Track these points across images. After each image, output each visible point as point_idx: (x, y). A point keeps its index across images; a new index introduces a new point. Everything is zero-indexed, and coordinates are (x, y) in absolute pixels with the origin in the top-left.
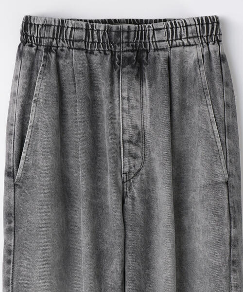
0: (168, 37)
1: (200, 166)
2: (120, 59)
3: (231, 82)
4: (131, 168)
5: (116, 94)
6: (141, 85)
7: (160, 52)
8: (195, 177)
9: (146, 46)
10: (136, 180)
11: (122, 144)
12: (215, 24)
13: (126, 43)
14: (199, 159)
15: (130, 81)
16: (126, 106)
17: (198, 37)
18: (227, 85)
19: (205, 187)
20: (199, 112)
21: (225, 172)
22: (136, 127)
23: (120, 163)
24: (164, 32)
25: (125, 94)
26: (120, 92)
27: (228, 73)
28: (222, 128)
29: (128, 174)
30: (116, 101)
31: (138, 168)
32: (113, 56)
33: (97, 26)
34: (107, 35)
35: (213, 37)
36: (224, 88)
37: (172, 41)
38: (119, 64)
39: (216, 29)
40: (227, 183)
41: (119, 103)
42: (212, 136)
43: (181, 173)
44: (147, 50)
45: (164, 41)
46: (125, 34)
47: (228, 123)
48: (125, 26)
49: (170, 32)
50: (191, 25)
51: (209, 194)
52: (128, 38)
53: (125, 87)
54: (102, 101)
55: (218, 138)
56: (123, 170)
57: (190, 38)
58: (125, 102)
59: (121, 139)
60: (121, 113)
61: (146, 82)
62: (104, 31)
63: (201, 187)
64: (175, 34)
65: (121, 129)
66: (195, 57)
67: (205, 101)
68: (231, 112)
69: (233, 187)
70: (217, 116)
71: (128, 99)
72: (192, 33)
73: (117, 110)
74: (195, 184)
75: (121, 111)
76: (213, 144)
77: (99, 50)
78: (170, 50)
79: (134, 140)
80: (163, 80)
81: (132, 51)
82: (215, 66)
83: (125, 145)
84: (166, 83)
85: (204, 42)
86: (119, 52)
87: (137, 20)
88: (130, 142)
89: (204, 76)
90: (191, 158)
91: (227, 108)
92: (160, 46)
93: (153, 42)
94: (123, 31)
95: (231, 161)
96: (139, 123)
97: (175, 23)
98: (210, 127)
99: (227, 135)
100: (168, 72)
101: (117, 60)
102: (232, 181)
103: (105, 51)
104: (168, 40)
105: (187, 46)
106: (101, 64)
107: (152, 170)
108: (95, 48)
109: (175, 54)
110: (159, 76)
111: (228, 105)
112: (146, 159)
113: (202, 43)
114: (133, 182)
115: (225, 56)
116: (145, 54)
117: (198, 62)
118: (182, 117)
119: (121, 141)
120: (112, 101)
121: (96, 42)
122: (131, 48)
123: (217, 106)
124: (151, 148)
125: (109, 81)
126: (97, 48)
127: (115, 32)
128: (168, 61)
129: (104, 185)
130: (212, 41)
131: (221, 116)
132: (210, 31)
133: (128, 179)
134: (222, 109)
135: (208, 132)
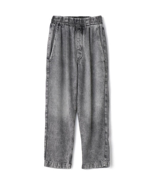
1: (97, 57)
4: (80, 57)
5: (76, 37)
6: (82, 35)
7: (87, 26)
8: (96, 60)
10: (81, 60)
13: (79, 24)
14: (97, 55)
15: (80, 34)
16: (78, 40)
18: (104, 36)
19: (99, 62)
20: (97, 42)
21: (104, 58)
22: (81, 46)
23: (77, 55)
24: (88, 20)
25: (78, 37)
27: (104, 33)
33: (71, 18)
40: (104, 61)
46: (78, 21)
47: (104, 46)
48: (78, 19)
49: (90, 21)
51: (100, 64)
52: (79, 22)
53: (78, 35)
54: (72, 39)
56: (77, 57)
57: (95, 22)
58: (78, 39)
59: (77, 49)
62: (73, 20)
65: (77, 47)
66: (96, 28)
67: (99, 40)
73: (76, 41)
76: (101, 51)
79: (80, 49)
81: (80, 26)
82: (101, 30)
86: (77, 26)
88: (79, 50)
89: (98, 33)
93: (85, 24)
95: (105, 56)
97: (91, 18)
101: (76, 28)
102: (106, 61)
105: (94, 24)
106: (72, 29)
107: (85, 58)
109: (91, 27)
110: (87, 33)
111: (104, 41)
112: (83, 55)
113: (98, 24)
116: (83, 27)
118: (93, 44)
120: (75, 39)
121: (71, 23)
123: (102, 41)
124: (84, 52)
125: (74, 34)
126: (71, 25)
127: (76, 20)
128: (89, 28)
129: (72, 61)
130: (100, 23)
131: (103, 44)
132: (99, 20)
135: (99, 48)
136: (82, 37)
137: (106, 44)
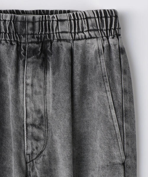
0: (71, 29)
1: (98, 148)
2: (25, 50)
3: (129, 69)
4: (34, 150)
5: (21, 80)
6: (45, 73)
7: (63, 43)
8: (94, 157)
9: (50, 37)
10: (39, 161)
11: (25, 128)
12: (114, 18)
13: (31, 34)
14: (98, 142)
15: (34, 69)
16: (29, 92)
17: (98, 30)
18: (125, 73)
19: (103, 167)
20: (98, 98)
21: (122, 154)
22: (39, 112)
23: (23, 145)
24: (67, 23)
25: (29, 81)
26: (25, 79)
28: (120, 113)
29: (31, 155)
30: (21, 87)
31: (40, 149)
32: (19, 47)
33: (4, 16)
34: (13, 25)
35: (113, 31)
36: (122, 76)
37: (75, 33)
38: (25, 54)
39: (115, 22)
40: (123, 164)
41: (24, 89)
42: (111, 121)
43: (82, 153)
44: (51, 40)
45: (67, 32)
46: (30, 26)
47: (125, 108)
48: (30, 17)
49: (73, 23)
50: (90, 18)
51: (107, 174)
52: (33, 29)
53: (30, 74)
55: (116, 122)
56: (26, 152)
57: (91, 30)
58: (29, 88)
59: (25, 122)
60: (25, 98)
61: (50, 70)
62: (11, 20)
63: (99, 167)
64: (77, 26)
65: (25, 114)
66: (96, 47)
67: (104, 88)
68: (128, 98)
69: (130, 168)
70: (115, 101)
71: (32, 85)
72: (92, 25)
73: (21, 95)
74: (94, 164)
75: (25, 97)
76: (111, 128)
77: (6, 40)
78: (73, 42)
79: (37, 123)
80: (66, 68)
81: (37, 43)
82: (114, 56)
83: (28, 128)
84: (68, 70)
85: (104, 35)
86: (24, 43)
87: (43, 11)
88: (33, 125)
89: (104, 64)
90: (91, 139)
91: (125, 94)
92: (63, 37)
93: (56, 33)
94: (28, 22)
95: (127, 144)
96: (42, 108)
97: (77, 14)
98: (109, 112)
99: (124, 119)
100: (70, 61)
101: (22, 51)
102: (129, 162)
103: (11, 41)
104: (71, 33)
105: (89, 38)
106: (7, 53)
107: (54, 151)
108: (2, 38)
109: (77, 46)
110: (62, 65)
111: (125, 91)
112: (48, 141)
113: (102, 37)
114: (35, 162)
115: (124, 49)
116: (49, 44)
117: (99, 52)
118: (83, 101)
119: (25, 124)
121: (3, 32)
122: (36, 40)
123: (116, 92)
124: (53, 131)
126: (4, 38)
127: (21, 22)
128: (71, 51)
129: (9, 165)
130: (112, 35)
131: (119, 101)
132: (109, 25)
133: (31, 160)
134: (120, 94)
135: (107, 116)
136: (45, 78)
137: (131, 100)
